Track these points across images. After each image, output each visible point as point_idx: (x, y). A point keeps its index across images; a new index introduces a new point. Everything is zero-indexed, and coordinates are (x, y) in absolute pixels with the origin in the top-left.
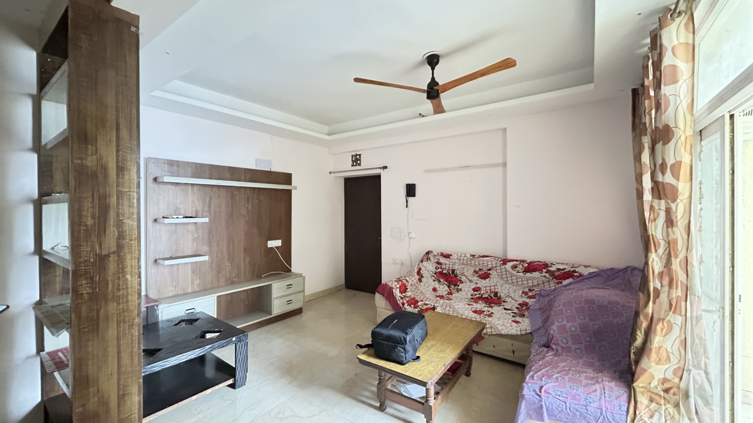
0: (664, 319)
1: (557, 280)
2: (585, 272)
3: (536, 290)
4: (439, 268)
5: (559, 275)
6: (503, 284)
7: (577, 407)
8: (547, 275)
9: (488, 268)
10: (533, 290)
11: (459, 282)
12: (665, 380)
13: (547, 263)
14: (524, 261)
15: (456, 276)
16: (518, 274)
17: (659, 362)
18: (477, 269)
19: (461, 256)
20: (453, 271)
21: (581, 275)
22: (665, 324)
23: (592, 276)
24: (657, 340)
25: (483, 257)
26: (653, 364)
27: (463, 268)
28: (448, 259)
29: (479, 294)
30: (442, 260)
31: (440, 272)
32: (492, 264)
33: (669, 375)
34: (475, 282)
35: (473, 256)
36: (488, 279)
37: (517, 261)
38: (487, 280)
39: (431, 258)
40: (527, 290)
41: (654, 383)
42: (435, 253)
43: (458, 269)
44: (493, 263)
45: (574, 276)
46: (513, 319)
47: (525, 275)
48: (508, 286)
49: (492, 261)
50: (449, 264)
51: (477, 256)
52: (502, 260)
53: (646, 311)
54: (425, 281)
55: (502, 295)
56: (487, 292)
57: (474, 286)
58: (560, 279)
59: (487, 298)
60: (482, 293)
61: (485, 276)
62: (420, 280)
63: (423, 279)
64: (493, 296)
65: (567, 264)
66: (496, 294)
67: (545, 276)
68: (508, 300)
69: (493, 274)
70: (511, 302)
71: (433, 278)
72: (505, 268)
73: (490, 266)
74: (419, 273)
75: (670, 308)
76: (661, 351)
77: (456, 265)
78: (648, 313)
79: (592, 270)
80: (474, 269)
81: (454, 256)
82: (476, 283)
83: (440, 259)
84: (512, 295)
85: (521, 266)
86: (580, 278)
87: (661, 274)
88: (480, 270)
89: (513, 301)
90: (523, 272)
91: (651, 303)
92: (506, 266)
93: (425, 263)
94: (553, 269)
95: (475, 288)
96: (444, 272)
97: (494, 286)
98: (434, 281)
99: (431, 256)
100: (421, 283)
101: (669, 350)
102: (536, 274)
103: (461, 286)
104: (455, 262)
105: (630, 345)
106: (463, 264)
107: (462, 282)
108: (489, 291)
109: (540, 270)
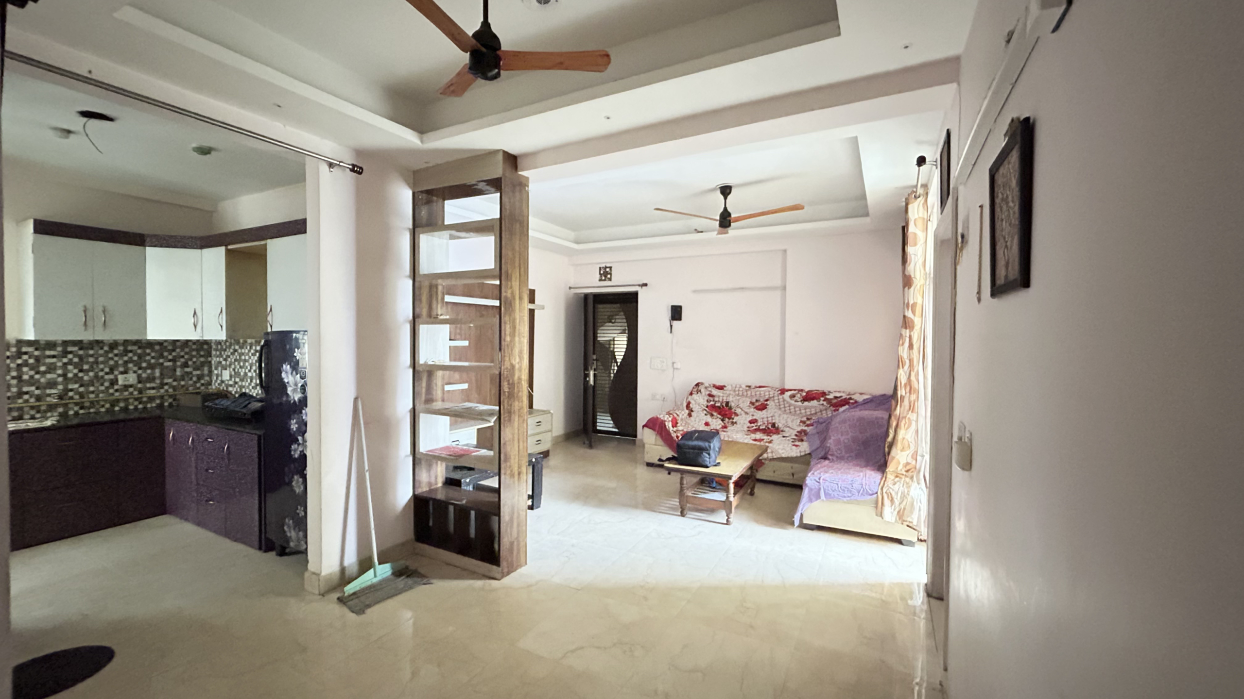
0: (906, 417)
1: (834, 407)
2: (860, 398)
3: (814, 418)
4: (711, 401)
5: (836, 403)
6: (780, 415)
7: (845, 486)
8: (825, 403)
9: (766, 399)
10: (811, 419)
11: (733, 415)
12: (908, 464)
13: (825, 391)
14: (802, 390)
15: (731, 408)
16: (796, 403)
17: (903, 450)
18: (754, 400)
19: (736, 387)
20: (727, 403)
21: (856, 402)
22: (907, 421)
23: (866, 402)
24: (901, 434)
25: (760, 387)
26: (899, 452)
27: (739, 400)
28: (721, 391)
29: (756, 426)
30: (715, 392)
31: (712, 405)
32: (769, 395)
33: (910, 460)
34: (751, 414)
35: (749, 387)
36: (766, 410)
37: (795, 390)
38: (764, 411)
39: (703, 390)
40: (804, 419)
41: (900, 467)
42: (707, 385)
43: (733, 401)
44: (771, 393)
45: (849, 403)
46: (793, 443)
47: (804, 404)
48: (785, 416)
49: (769, 391)
50: (723, 396)
51: (753, 387)
52: (780, 390)
53: (895, 413)
54: (695, 415)
55: (780, 425)
56: (764, 424)
57: (750, 418)
58: (837, 406)
59: (765, 429)
60: (759, 424)
61: (762, 407)
62: (690, 415)
63: (693, 414)
64: (770, 427)
65: (843, 392)
66: (773, 425)
67: (823, 404)
68: (787, 429)
69: (770, 404)
70: (788, 431)
71: (705, 412)
72: (783, 398)
73: (767, 397)
74: (688, 406)
75: (910, 409)
76: (904, 441)
77: (731, 396)
78: (896, 414)
79: (866, 397)
80: (750, 400)
81: (729, 387)
82: (753, 415)
83: (713, 390)
84: (790, 424)
85: (799, 395)
86: (855, 405)
87: (905, 385)
88: (757, 401)
89: (791, 430)
90: (801, 401)
91: (899, 406)
92: (784, 395)
93: (694, 396)
94: (831, 396)
95: (751, 420)
96: (717, 405)
97: (772, 417)
98: (706, 415)
99: (702, 388)
100: (691, 418)
101: (910, 440)
102: (814, 403)
103: (736, 419)
104: (730, 394)
105: (885, 440)
106: (738, 395)
107: (737, 415)
108: (766, 422)
109: (818, 399)
